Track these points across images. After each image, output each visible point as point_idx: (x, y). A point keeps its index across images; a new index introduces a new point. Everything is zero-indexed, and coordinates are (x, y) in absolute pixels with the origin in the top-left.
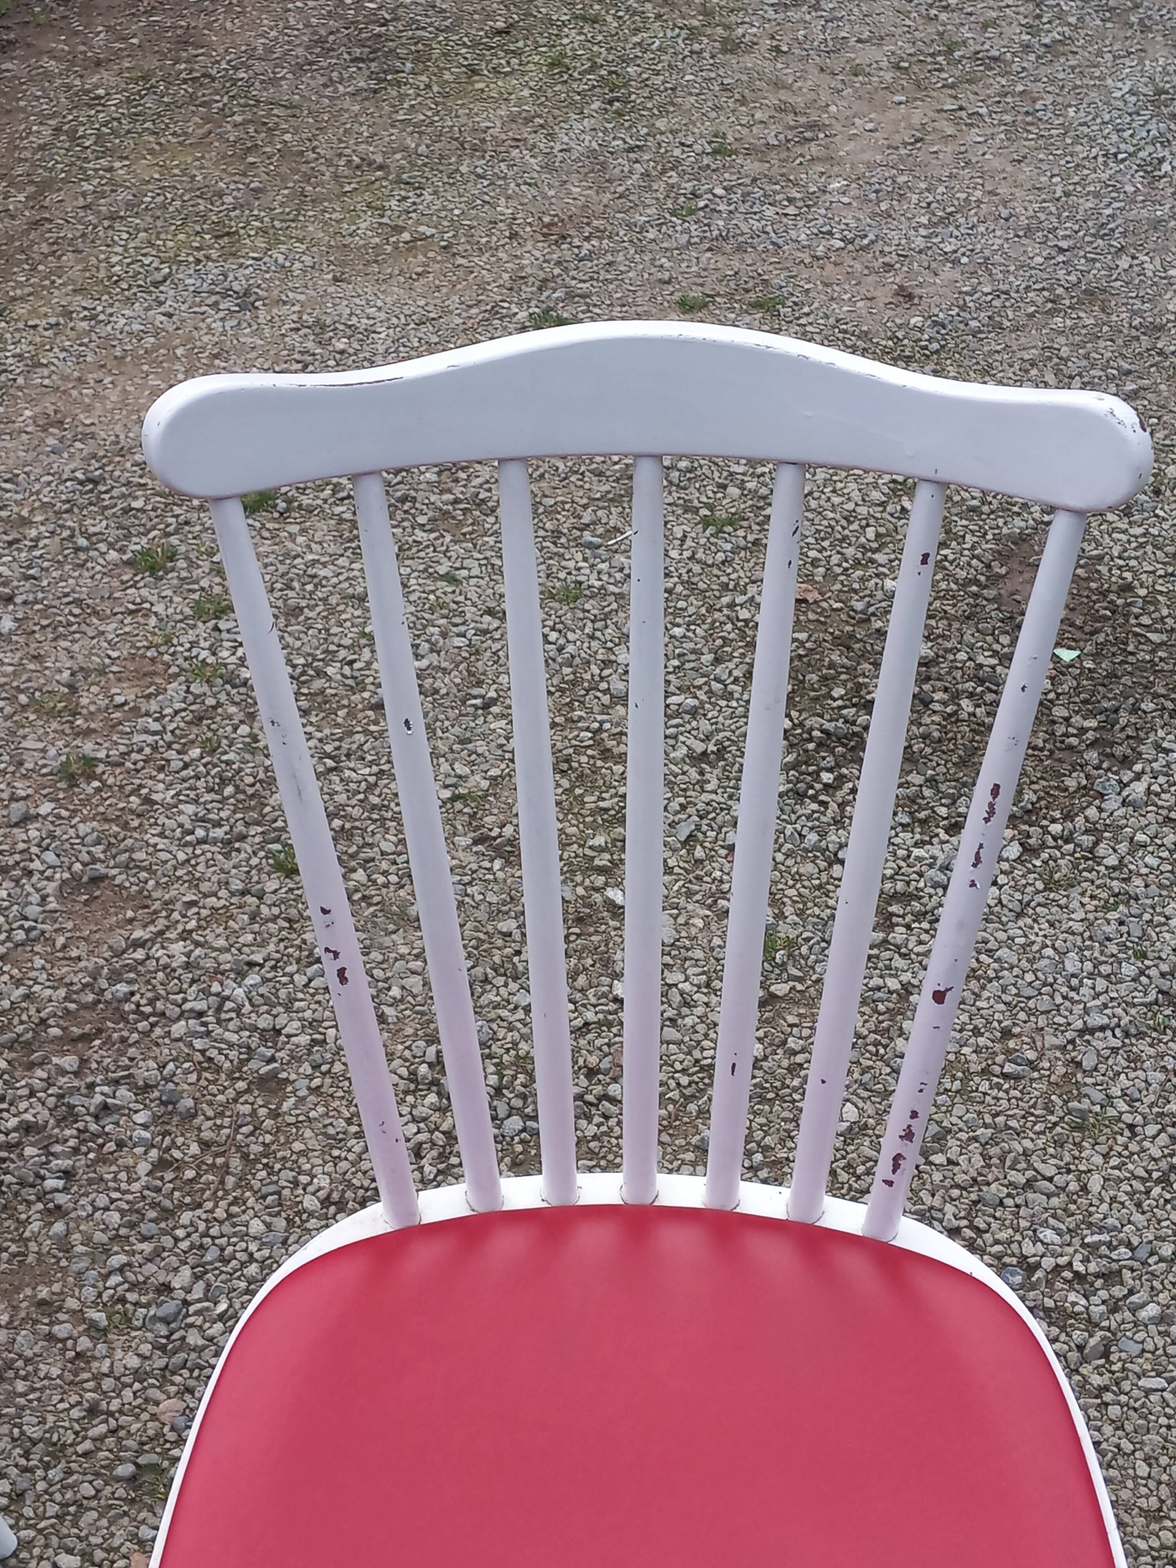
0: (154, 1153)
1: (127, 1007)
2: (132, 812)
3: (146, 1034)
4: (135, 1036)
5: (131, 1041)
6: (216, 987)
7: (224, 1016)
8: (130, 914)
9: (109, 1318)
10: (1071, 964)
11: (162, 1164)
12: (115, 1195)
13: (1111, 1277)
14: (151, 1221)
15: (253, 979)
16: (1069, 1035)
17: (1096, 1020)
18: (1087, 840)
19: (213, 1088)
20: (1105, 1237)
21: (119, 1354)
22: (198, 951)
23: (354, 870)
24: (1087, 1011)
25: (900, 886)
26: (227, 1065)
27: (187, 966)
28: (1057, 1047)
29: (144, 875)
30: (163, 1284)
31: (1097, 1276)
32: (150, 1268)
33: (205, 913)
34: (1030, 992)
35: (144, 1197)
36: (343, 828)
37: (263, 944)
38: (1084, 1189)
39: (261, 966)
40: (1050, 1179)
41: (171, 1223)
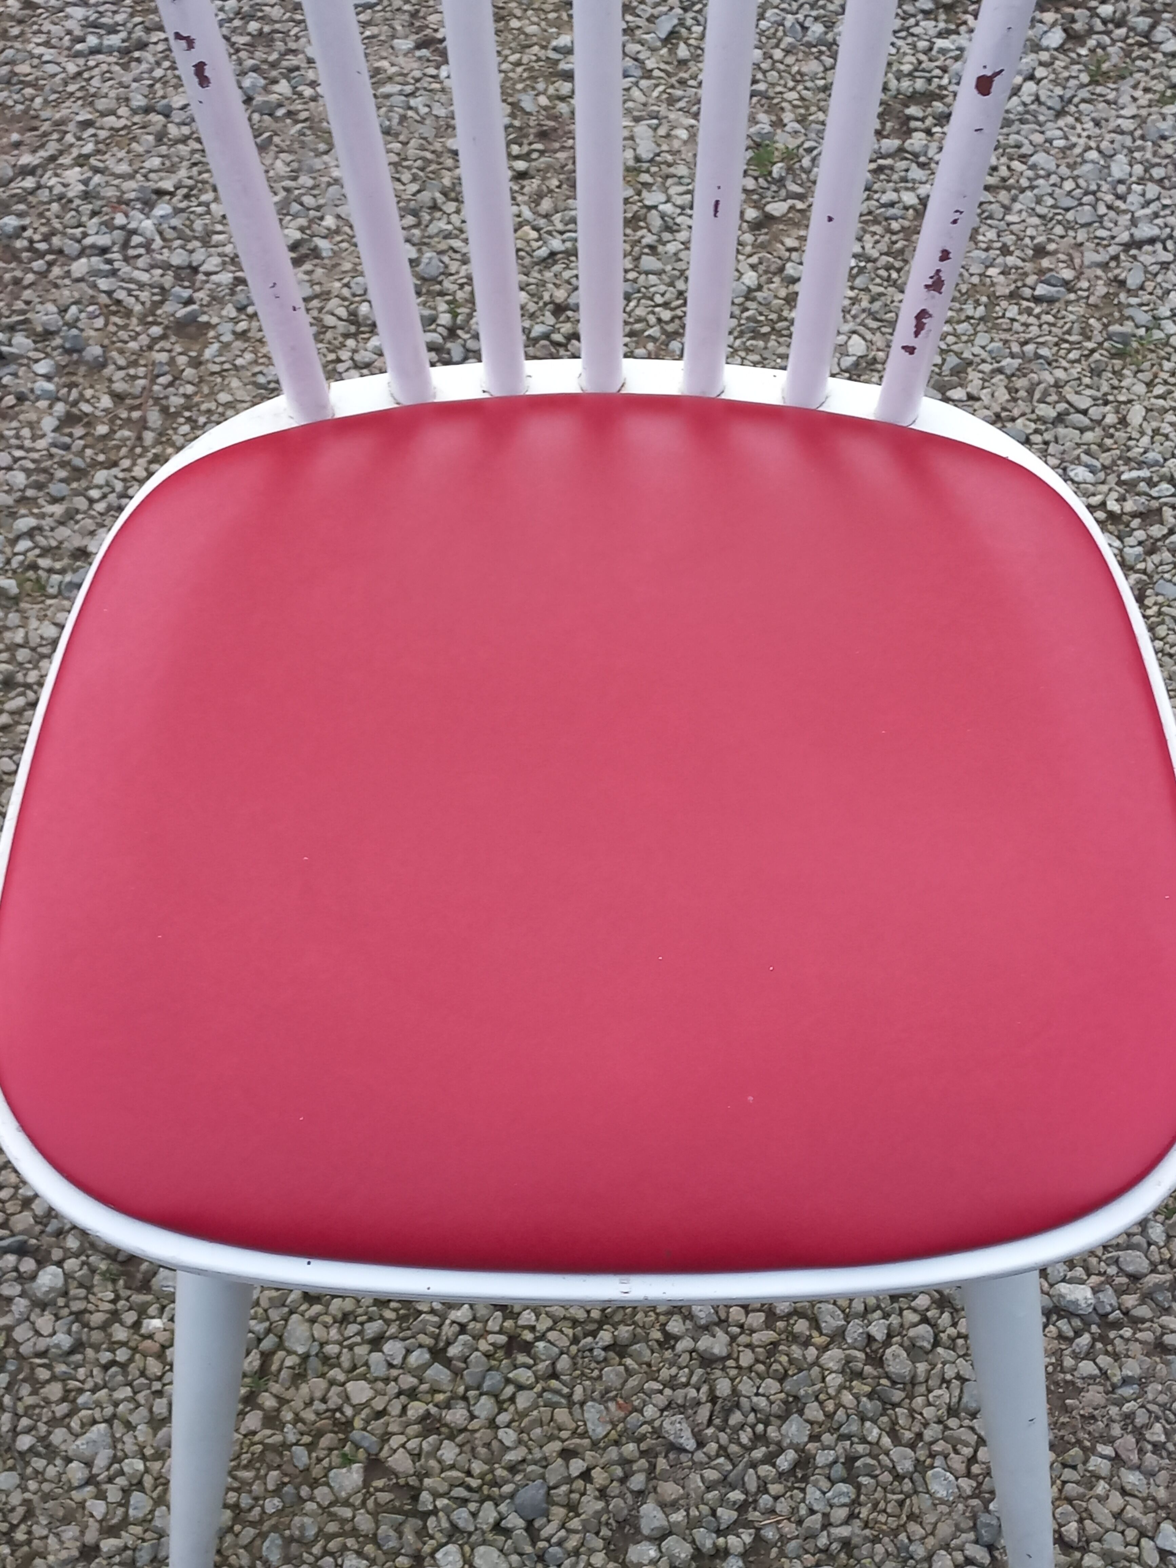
0: (60, 408)
1: (19, 244)
2: (12, 17)
3: (43, 274)
4: (30, 278)
5: (26, 282)
6: (120, 219)
7: (131, 252)
8: (15, 137)
9: (20, 585)
10: (1119, 168)
11: (69, 420)
12: (18, 453)
13: (1150, 516)
14: (62, 481)
15: (162, 209)
16: (1113, 250)
17: (1145, 231)
18: (1143, 23)
19: (123, 335)
20: (1145, 473)
21: (33, 623)
22: (97, 179)
23: (275, 82)
24: (1134, 222)
25: (920, 84)
26: (138, 308)
27: (86, 196)
28: (1099, 265)
29: (29, 91)
30: (79, 549)
31: (1134, 515)
32: (63, 532)
33: (103, 134)
34: (1069, 202)
35: (51, 456)
36: (261, 32)
37: (172, 169)
38: (1123, 422)
39: (172, 194)
40: (1085, 412)
41: (84, 483)
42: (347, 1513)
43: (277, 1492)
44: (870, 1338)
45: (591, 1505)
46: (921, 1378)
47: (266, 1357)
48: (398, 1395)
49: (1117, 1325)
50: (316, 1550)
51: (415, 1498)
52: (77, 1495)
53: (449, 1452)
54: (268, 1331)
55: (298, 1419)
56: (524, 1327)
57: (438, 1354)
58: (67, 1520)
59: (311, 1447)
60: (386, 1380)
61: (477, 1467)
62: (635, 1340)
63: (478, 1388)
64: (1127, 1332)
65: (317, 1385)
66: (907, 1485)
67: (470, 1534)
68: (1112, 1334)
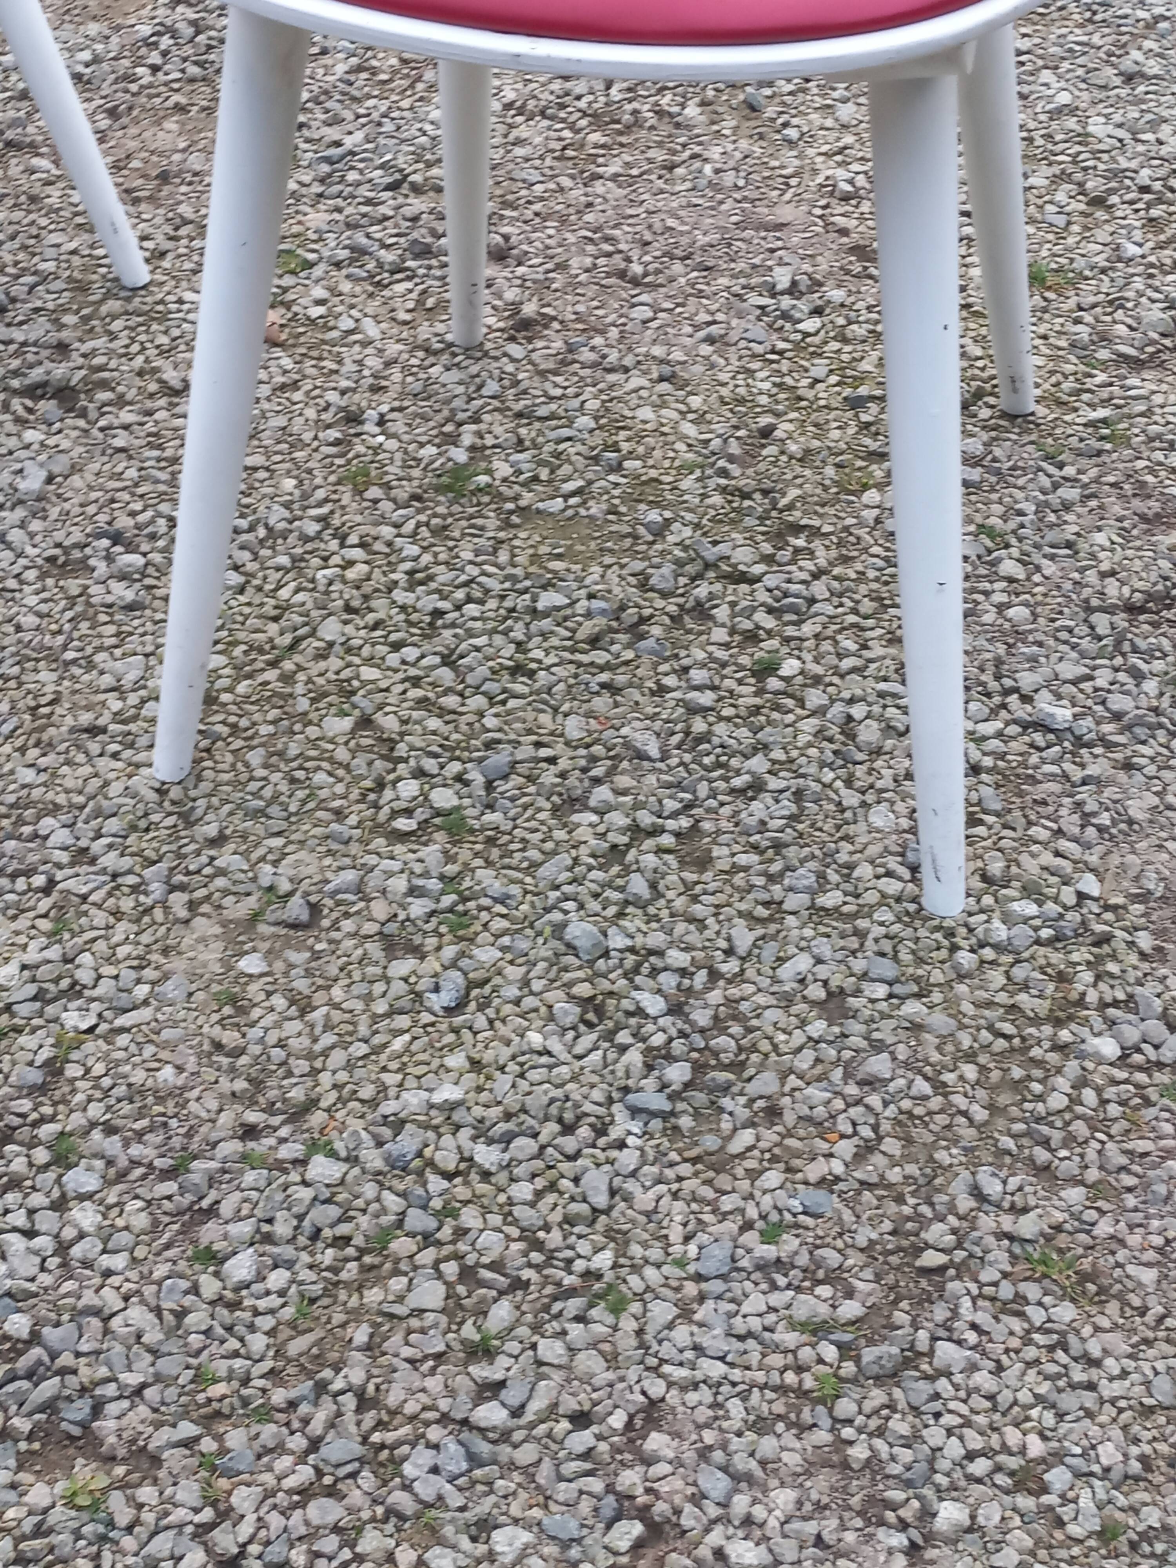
11: (359, 68)
14: (338, 101)
35: (335, 86)
42: (331, 747)
43: (273, 722)
44: (850, 718)
45: (549, 778)
46: (887, 749)
47: (297, 641)
48: (403, 681)
49: (1089, 745)
50: (294, 764)
51: (392, 749)
52: (101, 697)
53: (434, 723)
54: (306, 624)
55: (310, 681)
56: (533, 660)
57: (448, 660)
58: (88, 708)
59: (313, 700)
60: (396, 671)
61: (455, 736)
62: (631, 685)
63: (478, 687)
64: (1098, 751)
65: (334, 663)
66: (848, 815)
67: (433, 776)
68: (1083, 751)
